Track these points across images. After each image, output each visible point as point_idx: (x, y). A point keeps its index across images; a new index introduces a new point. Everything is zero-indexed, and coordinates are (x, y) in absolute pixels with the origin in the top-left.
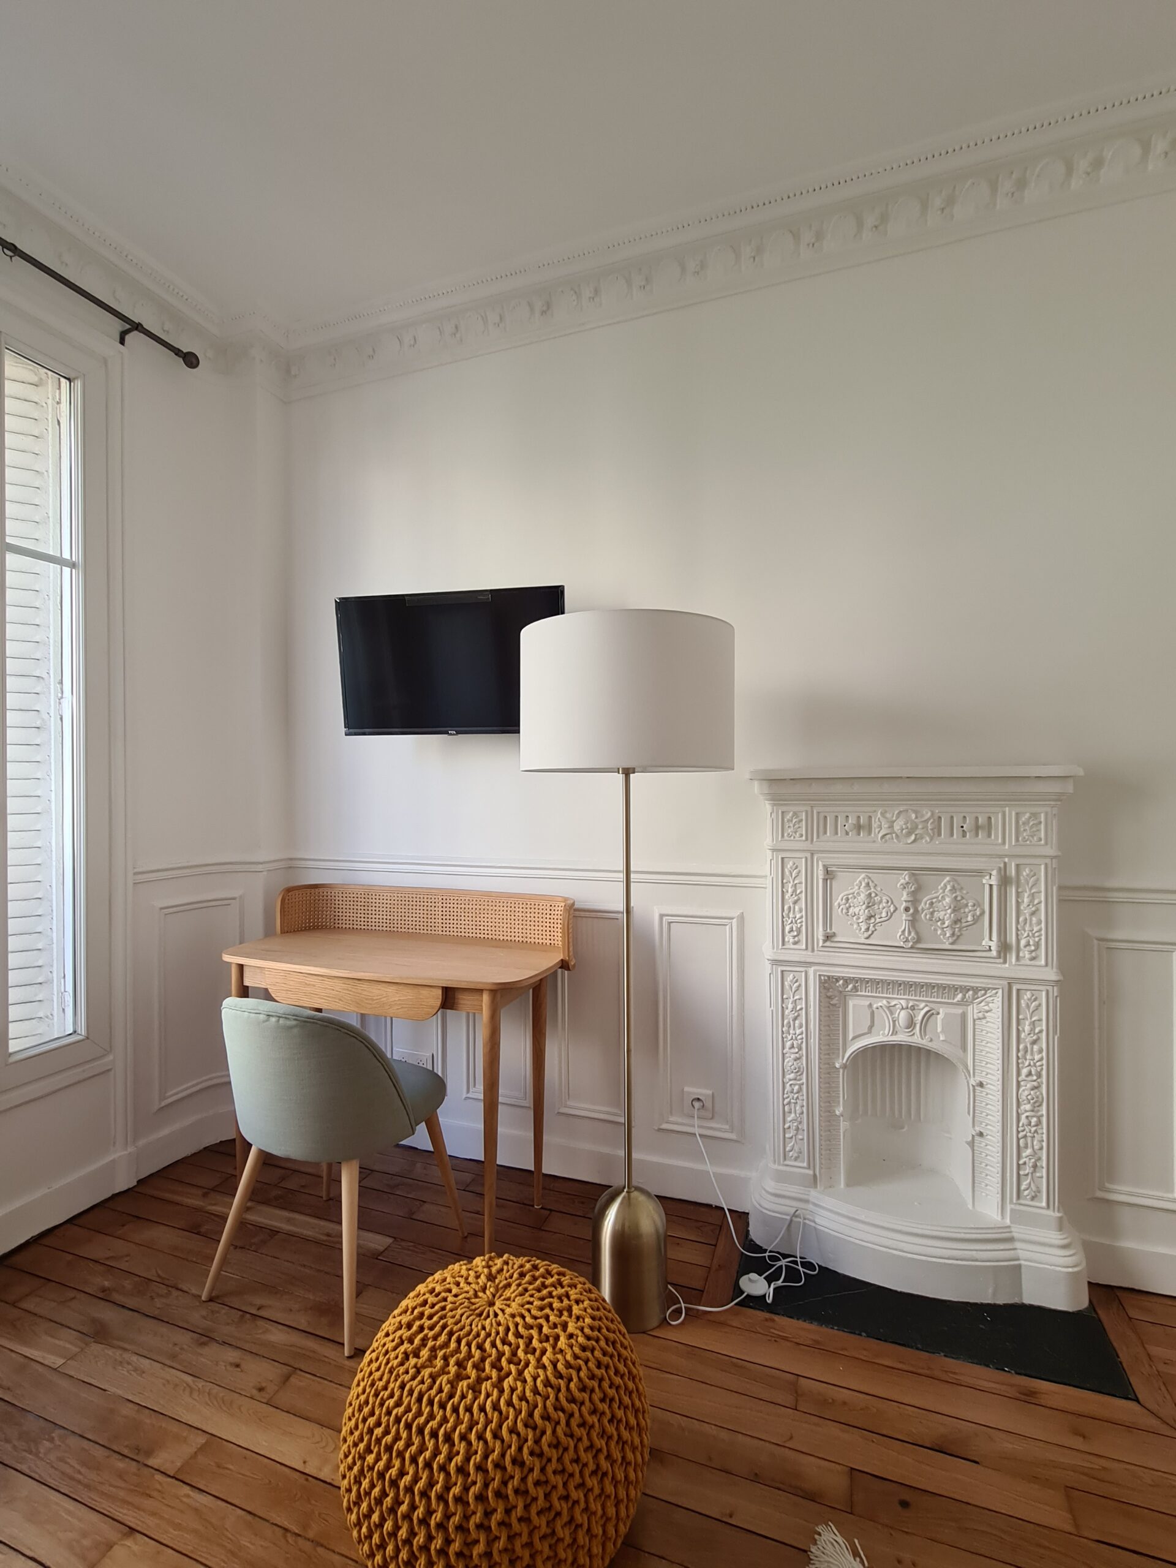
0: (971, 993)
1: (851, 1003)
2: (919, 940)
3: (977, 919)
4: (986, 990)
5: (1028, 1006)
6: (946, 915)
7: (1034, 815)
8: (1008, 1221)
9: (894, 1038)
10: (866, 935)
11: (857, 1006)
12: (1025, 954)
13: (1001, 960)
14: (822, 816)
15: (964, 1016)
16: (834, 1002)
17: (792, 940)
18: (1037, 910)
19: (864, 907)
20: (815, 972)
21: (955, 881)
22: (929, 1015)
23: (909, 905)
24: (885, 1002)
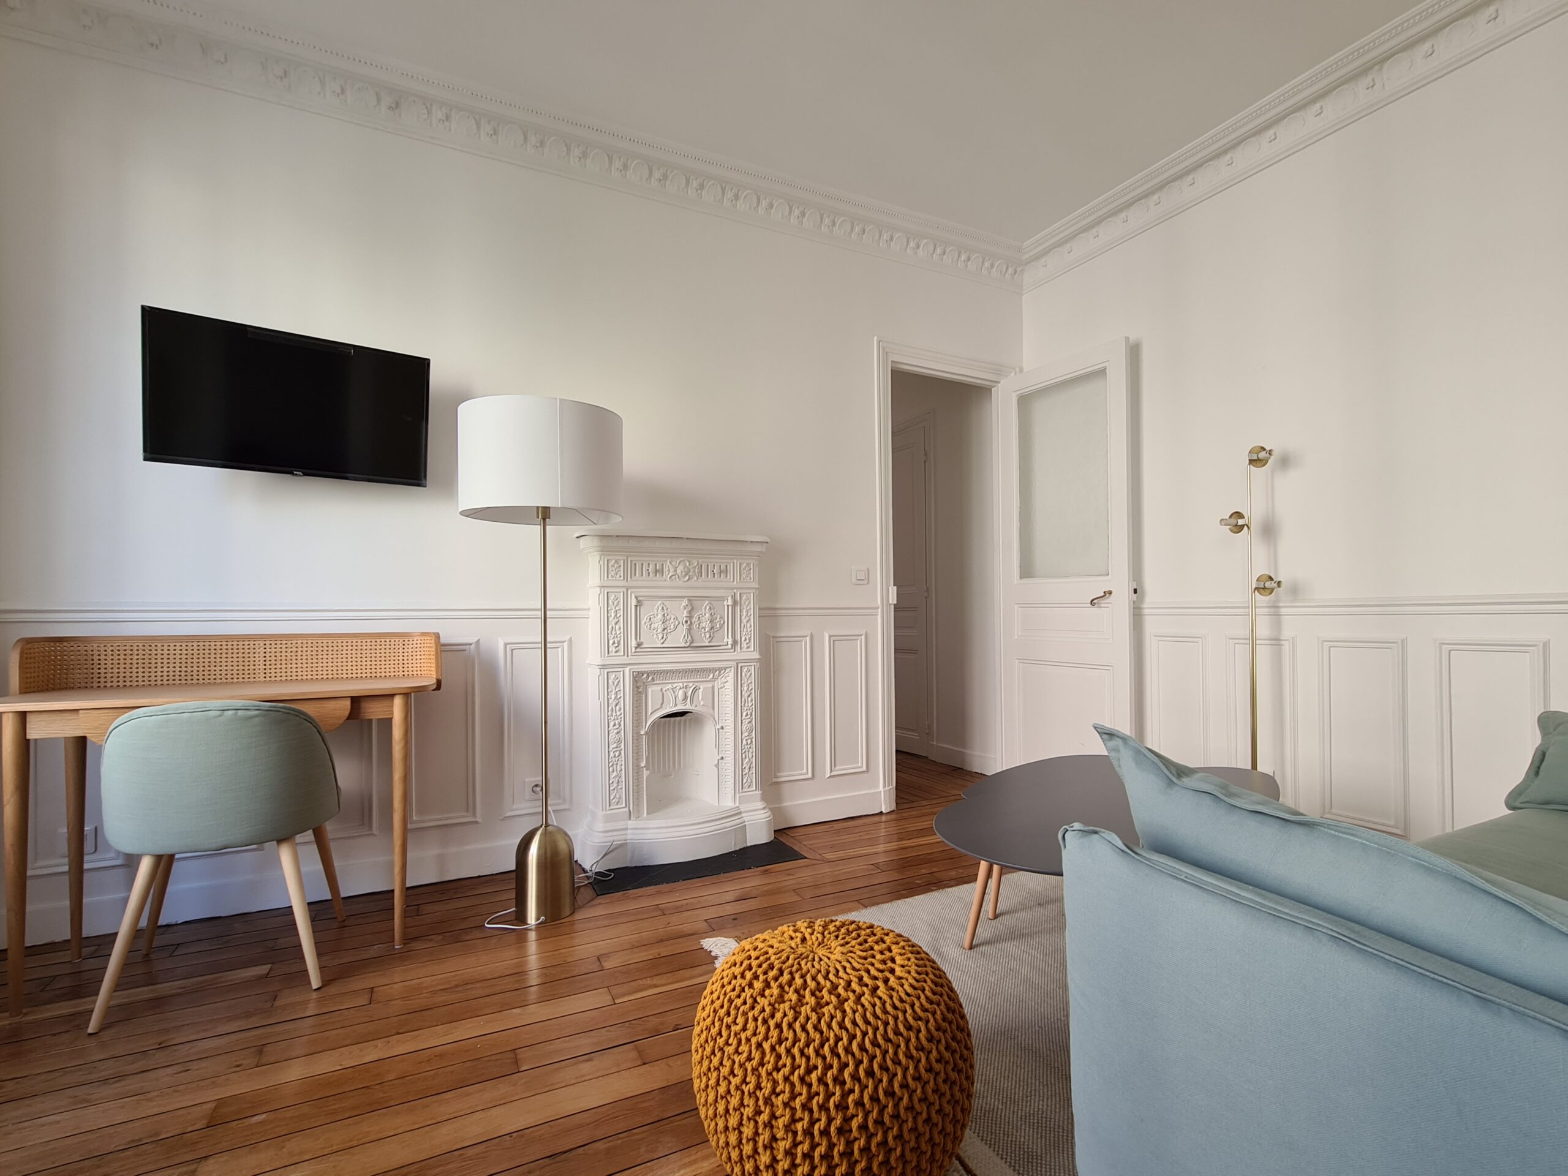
0: (717, 672)
1: (650, 691)
2: (692, 642)
3: (722, 626)
4: (725, 669)
5: (746, 675)
6: (706, 624)
7: (748, 565)
8: (737, 804)
9: (676, 708)
10: (662, 641)
11: (653, 691)
12: (744, 645)
13: (733, 650)
14: (633, 563)
15: (713, 687)
16: (640, 690)
17: (614, 650)
18: (750, 619)
19: (661, 623)
20: (630, 670)
21: (711, 603)
22: (695, 690)
23: (688, 619)
24: (670, 686)
